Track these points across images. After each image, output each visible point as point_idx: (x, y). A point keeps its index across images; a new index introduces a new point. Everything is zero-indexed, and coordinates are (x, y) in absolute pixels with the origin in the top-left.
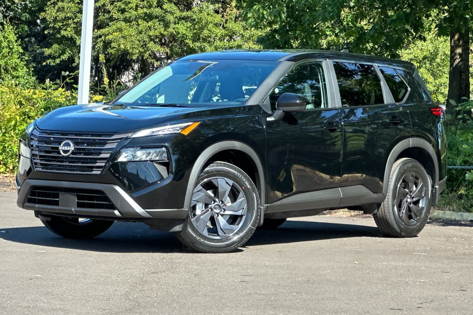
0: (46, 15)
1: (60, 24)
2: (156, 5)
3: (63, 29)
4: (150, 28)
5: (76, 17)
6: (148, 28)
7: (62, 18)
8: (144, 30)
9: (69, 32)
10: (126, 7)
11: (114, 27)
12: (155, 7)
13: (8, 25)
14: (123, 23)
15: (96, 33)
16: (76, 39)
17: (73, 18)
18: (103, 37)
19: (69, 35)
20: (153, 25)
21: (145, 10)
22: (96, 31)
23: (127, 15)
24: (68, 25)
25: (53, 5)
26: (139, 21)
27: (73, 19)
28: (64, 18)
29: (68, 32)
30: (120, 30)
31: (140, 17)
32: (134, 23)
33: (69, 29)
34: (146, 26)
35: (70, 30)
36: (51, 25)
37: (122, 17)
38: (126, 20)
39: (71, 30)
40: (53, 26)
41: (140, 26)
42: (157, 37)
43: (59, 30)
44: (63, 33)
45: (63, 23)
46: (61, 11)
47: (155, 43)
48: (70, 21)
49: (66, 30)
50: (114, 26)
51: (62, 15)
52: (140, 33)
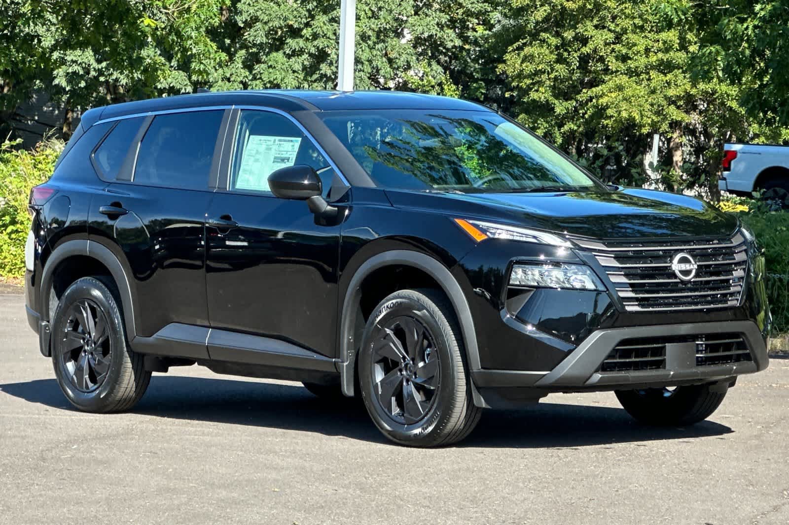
0: (506, 68)
1: (529, 81)
2: (678, 48)
3: (533, 90)
4: (669, 83)
5: (552, 69)
6: (666, 85)
7: (530, 71)
8: (659, 88)
9: (543, 93)
10: (630, 52)
11: (611, 84)
12: (677, 50)
13: (449, 83)
14: (625, 78)
15: (585, 95)
16: (555, 104)
17: (548, 71)
18: (594, 101)
19: (543, 98)
20: (674, 79)
21: (660, 55)
22: (586, 91)
23: (631, 64)
24: (540, 83)
25: (516, 52)
26: (652, 73)
27: (549, 74)
28: (533, 72)
29: (541, 94)
30: (620, 88)
31: (653, 67)
32: (643, 76)
33: (542, 89)
34: (662, 81)
35: (544, 91)
36: (514, 84)
37: (623, 67)
38: (631, 73)
39: (546, 91)
40: (518, 85)
41: (653, 81)
42: (679, 98)
43: (526, 92)
44: (534, 95)
45: (533, 79)
46: (529, 62)
47: (678, 107)
48: (544, 77)
49: (537, 91)
50: (611, 82)
51: (529, 68)
52: (653, 92)
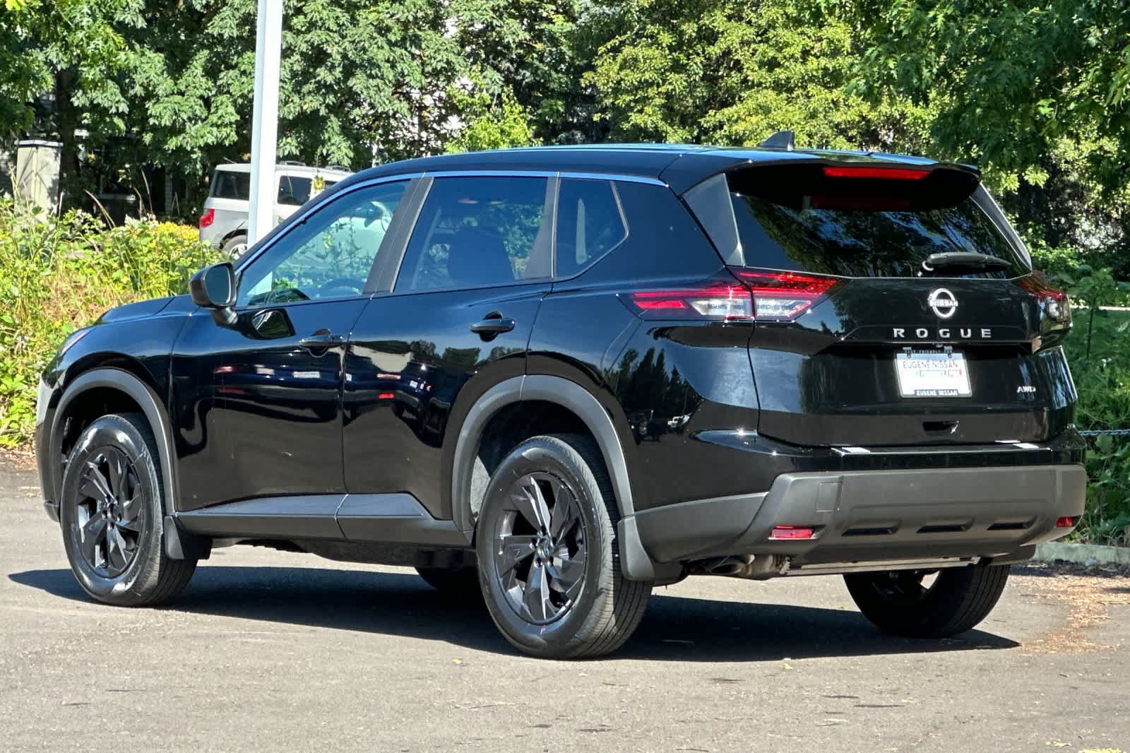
0: (596, 78)
1: (628, 98)
2: (850, 51)
3: (635, 110)
4: (835, 103)
5: (664, 81)
6: (832, 105)
7: (632, 83)
8: (821, 109)
9: (650, 116)
10: (779, 56)
11: (751, 104)
12: (848, 54)
13: (512, 102)
14: (771, 94)
15: (713, 119)
16: (667, 133)
17: (658, 83)
18: (725, 128)
19: (649, 122)
20: (844, 96)
21: (823, 61)
22: (713, 114)
23: (781, 74)
24: (646, 100)
25: (611, 54)
26: (811, 87)
27: (658, 86)
28: (636, 84)
29: (646, 117)
30: (766, 110)
31: (813, 79)
32: (798, 92)
33: (648, 110)
34: (827, 100)
35: (651, 113)
36: (608, 102)
37: (768, 78)
38: (778, 87)
39: (654, 112)
40: (613, 103)
41: (812, 99)
42: (852, 124)
43: (625, 113)
44: (636, 118)
45: (636, 96)
46: (630, 68)
47: (850, 139)
48: (651, 92)
49: (641, 111)
50: (752, 99)
51: (631, 77)
52: (813, 115)
